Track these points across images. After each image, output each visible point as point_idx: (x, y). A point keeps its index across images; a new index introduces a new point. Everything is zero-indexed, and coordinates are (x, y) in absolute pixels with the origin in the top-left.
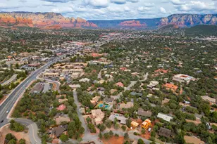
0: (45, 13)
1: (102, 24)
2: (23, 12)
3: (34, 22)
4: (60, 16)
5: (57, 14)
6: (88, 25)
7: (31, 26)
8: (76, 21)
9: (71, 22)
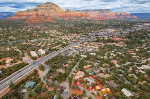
0: (99, 10)
1: (142, 16)
2: (87, 10)
3: (91, 16)
4: (109, 11)
5: (107, 10)
6: (130, 17)
7: (89, 18)
8: (120, 15)
9: (116, 15)
